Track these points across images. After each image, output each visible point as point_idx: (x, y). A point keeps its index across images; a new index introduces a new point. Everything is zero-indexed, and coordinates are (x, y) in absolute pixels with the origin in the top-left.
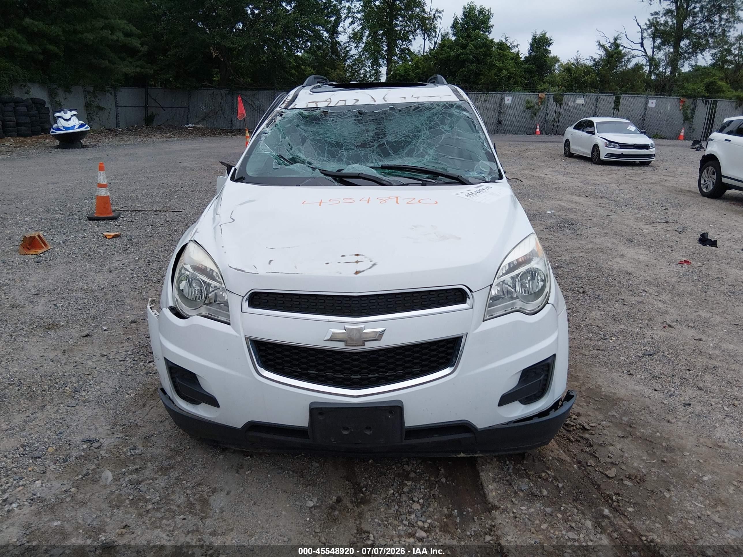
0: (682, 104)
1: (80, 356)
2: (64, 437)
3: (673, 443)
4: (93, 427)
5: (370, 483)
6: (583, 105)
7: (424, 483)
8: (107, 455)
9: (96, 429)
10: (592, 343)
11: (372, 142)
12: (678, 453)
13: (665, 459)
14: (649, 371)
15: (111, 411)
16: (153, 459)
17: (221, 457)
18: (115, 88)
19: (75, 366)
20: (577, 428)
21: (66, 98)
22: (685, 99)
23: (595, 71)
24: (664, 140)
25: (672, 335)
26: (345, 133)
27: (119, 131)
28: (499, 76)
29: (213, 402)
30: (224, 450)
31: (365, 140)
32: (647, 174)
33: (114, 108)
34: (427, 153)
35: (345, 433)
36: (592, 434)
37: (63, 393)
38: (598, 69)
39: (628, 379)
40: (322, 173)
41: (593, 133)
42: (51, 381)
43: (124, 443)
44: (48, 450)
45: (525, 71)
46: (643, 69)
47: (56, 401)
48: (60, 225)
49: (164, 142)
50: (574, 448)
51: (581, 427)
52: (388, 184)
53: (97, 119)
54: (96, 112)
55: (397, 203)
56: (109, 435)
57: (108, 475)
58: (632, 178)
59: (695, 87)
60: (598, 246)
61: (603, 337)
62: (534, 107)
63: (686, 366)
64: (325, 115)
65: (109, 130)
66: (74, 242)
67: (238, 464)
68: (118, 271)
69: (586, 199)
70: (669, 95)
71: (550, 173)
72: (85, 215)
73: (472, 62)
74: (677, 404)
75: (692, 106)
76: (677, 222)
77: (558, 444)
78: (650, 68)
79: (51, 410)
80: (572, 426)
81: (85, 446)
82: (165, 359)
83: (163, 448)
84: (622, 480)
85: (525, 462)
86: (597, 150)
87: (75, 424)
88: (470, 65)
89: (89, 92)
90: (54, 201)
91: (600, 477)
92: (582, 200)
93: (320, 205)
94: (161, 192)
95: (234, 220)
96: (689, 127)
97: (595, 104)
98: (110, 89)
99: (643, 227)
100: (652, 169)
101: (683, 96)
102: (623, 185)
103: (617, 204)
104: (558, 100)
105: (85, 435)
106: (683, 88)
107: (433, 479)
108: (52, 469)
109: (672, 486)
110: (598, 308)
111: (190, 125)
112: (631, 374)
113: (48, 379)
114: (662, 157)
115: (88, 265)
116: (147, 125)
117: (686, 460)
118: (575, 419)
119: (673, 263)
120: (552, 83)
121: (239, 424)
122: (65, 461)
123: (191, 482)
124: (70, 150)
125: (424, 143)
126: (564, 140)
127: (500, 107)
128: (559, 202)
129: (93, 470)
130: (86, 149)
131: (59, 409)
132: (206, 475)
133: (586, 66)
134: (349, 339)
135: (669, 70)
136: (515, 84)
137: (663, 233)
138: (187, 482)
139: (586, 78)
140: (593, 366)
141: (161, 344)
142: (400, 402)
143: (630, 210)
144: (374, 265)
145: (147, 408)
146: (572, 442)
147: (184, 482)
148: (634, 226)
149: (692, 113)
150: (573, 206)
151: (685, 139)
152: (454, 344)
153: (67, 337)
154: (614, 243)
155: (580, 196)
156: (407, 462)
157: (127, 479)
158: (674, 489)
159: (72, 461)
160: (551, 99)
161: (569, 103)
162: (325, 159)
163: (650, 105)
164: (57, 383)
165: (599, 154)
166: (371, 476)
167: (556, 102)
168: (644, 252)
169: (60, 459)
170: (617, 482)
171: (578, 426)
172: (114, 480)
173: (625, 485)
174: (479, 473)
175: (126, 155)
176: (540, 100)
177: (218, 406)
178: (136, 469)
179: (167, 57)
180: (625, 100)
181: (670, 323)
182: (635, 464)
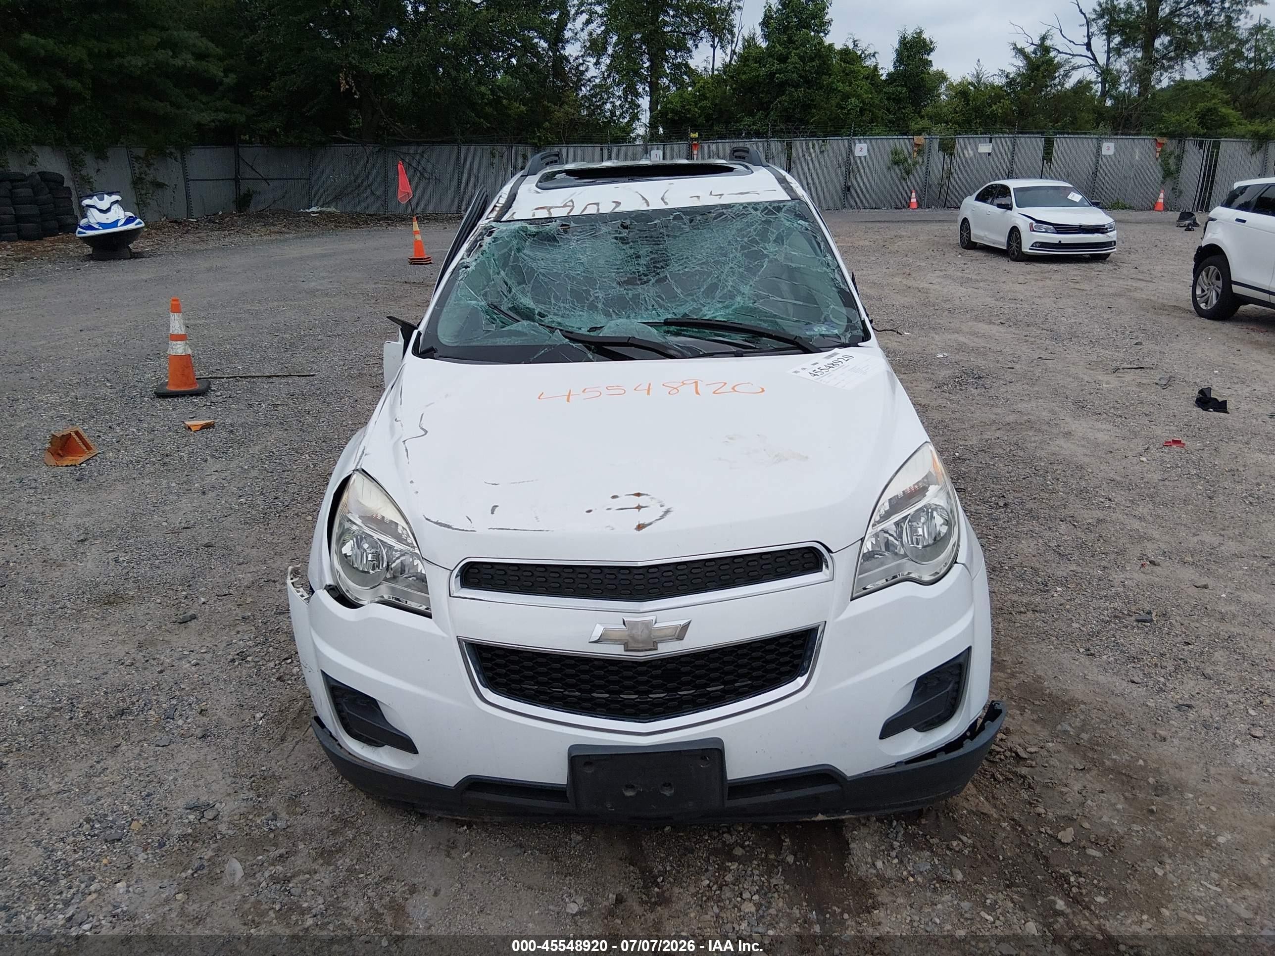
0: (1159, 149)
1: (168, 651)
2: (155, 801)
3: (1165, 778)
4: (202, 781)
5: (668, 868)
6: (989, 154)
7: (758, 865)
8: (231, 832)
9: (207, 784)
10: (1025, 599)
11: (646, 275)
12: (1175, 794)
13: (1154, 808)
14: (1121, 647)
15: (229, 752)
16: (308, 835)
17: (419, 828)
18: (183, 149)
19: (161, 672)
20: (1006, 757)
21: (98, 170)
22: (1164, 140)
23: (1009, 94)
24: (1130, 212)
25: (1157, 579)
26: (600, 261)
27: (192, 223)
28: (844, 108)
29: (406, 744)
30: (423, 816)
31: (634, 272)
32: (1104, 277)
33: (182, 184)
34: (739, 292)
35: (629, 793)
36: (1031, 767)
37: (146, 721)
38: (1014, 91)
39: (1088, 663)
40: (566, 337)
41: (1008, 207)
42: (124, 700)
43: (257, 809)
44: (132, 827)
45: (888, 99)
46: (1092, 89)
47: (135, 737)
48: (109, 408)
49: (272, 242)
50: (1003, 795)
51: (1014, 754)
52: (679, 354)
53: (153, 203)
54: (151, 192)
55: (697, 393)
56: (229, 795)
57: (235, 868)
58: (1077, 286)
59: (1182, 119)
60: (1026, 418)
61: (1041, 587)
62: (905, 160)
63: (1183, 635)
64: (566, 232)
65: (176, 222)
66: (135, 440)
67: (449, 841)
68: (216, 492)
69: (1002, 329)
70: (1137, 134)
71: (939, 280)
72: (151, 388)
73: (797, 86)
74: (1171, 705)
75: (1177, 152)
76: (1157, 367)
77: (976, 786)
78: (1104, 87)
79: (129, 754)
80: (998, 753)
81: (192, 817)
82: (323, 672)
83: (321, 815)
84: (1084, 847)
85: (924, 822)
86: (1016, 236)
87: (171, 778)
88: (793, 90)
89: (138, 158)
90: (94, 363)
91: (1047, 844)
92: (995, 330)
93: (568, 400)
94: (276, 340)
95: (426, 432)
96: (1173, 189)
97: (1010, 153)
98: (173, 150)
99: (1100, 378)
100: (1112, 268)
101: (1162, 135)
102: (1064, 300)
103: (1056, 337)
104: (947, 148)
105: (191, 798)
106: (1161, 120)
107: (772, 856)
108: (142, 861)
109: (1166, 855)
110: (1031, 533)
111: (314, 209)
112: (1093, 655)
113: (117, 696)
114: (1127, 245)
115: (164, 482)
116: (240, 211)
117: (1188, 808)
118: (1002, 740)
119: (1154, 445)
120: (937, 119)
121: (451, 779)
122: (161, 845)
123: (374, 875)
124: (112, 263)
125: (733, 273)
126: (960, 220)
127: (848, 162)
128: (957, 335)
129: (209, 860)
130: (138, 260)
131: (141, 751)
132: (397, 861)
133: (993, 87)
134: (630, 640)
135: (1135, 89)
136: (872, 121)
137: (1134, 389)
138: (367, 875)
139: (994, 107)
140: (1027, 642)
141: (316, 649)
142: (719, 741)
143: (1076, 347)
144: (667, 512)
145: (288, 745)
146: (999, 782)
147: (361, 876)
148: (1086, 378)
149: (1177, 165)
150: (981, 343)
151: (1166, 209)
152: (804, 640)
153: (142, 618)
154: (1052, 412)
155: (991, 323)
156: (729, 828)
157: (267, 874)
158: (1170, 861)
159: (173, 844)
160: (936, 145)
161: (966, 152)
162: (567, 306)
163: (1104, 152)
164: (133, 704)
165: (1020, 243)
166: (669, 855)
167: (944, 151)
168: (1104, 427)
169: (153, 841)
170: (1076, 852)
171: (1008, 754)
172: (246, 876)
173: (1090, 856)
174: (848, 844)
175: (209, 270)
176: (916, 149)
177: (415, 751)
178: (281, 856)
179: (269, 91)
180: (1061, 144)
181: (1153, 558)
182: (1105, 819)
